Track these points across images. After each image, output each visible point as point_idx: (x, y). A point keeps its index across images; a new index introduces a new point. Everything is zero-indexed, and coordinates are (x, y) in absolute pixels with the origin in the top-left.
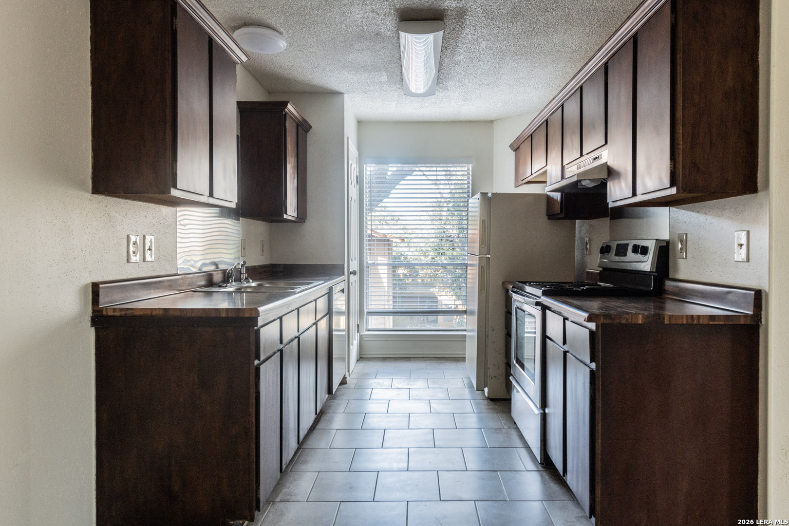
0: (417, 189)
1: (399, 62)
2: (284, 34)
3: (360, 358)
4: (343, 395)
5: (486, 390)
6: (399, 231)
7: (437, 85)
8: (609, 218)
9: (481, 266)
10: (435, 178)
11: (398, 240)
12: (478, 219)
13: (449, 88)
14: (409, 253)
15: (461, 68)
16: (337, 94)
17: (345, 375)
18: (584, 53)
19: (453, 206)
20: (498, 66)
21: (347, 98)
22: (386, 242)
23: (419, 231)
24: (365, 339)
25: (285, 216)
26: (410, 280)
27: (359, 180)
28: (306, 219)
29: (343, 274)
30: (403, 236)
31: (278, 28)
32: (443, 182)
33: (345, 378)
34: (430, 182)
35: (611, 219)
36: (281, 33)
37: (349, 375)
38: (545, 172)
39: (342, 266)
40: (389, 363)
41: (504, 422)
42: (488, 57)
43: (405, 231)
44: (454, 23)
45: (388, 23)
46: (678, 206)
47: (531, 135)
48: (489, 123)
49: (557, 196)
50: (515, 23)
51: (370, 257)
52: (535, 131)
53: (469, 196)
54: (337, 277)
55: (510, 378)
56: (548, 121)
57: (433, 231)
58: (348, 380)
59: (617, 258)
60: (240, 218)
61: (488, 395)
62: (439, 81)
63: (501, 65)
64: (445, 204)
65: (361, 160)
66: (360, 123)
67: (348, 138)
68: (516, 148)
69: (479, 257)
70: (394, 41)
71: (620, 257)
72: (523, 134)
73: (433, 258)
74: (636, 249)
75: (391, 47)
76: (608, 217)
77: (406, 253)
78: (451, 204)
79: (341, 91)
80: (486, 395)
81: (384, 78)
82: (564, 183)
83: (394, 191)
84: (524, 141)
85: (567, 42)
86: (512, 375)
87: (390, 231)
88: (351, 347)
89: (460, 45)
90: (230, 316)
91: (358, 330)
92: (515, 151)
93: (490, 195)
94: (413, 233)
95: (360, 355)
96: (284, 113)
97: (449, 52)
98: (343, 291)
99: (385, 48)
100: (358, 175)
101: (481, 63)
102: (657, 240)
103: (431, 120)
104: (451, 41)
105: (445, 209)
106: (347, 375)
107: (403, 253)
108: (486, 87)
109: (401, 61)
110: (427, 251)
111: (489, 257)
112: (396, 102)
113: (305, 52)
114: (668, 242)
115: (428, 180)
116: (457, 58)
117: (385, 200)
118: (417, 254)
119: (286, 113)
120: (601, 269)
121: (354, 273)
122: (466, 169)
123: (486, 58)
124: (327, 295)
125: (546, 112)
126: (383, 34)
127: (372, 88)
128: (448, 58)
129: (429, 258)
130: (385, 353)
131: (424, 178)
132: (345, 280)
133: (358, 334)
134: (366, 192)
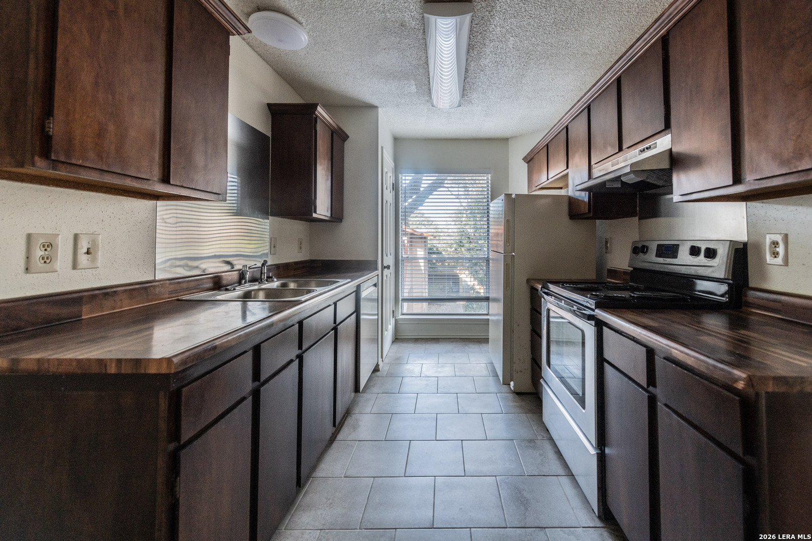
0: (444, 202)
1: (426, 66)
2: (304, 24)
3: (396, 339)
4: (374, 387)
5: (512, 383)
6: (433, 230)
7: (462, 97)
8: (637, 218)
9: (506, 264)
10: (457, 193)
11: (432, 237)
12: (503, 220)
13: (473, 102)
14: (440, 245)
15: (486, 75)
16: (373, 107)
17: (378, 363)
18: (608, 56)
19: (470, 213)
20: (521, 74)
21: (381, 112)
22: (423, 238)
23: (446, 230)
24: (399, 322)
25: (314, 215)
26: (440, 264)
27: (396, 187)
28: (343, 218)
29: (376, 269)
30: (435, 234)
31: (296, 15)
32: (463, 197)
33: (377, 365)
34: (454, 197)
35: (640, 219)
36: (301, 23)
37: (382, 361)
38: (567, 175)
39: (376, 262)
40: (420, 345)
41: (536, 428)
42: (514, 60)
43: (437, 230)
44: (483, 7)
45: (411, 7)
46: (765, 201)
47: (547, 145)
48: (504, 141)
49: (584, 196)
50: (548, 8)
51: (405, 253)
52: (552, 140)
53: (488, 201)
54: (370, 272)
55: (541, 381)
56: (569, 127)
57: (456, 230)
58: (380, 367)
59: (661, 260)
60: (270, 217)
61: (514, 389)
62: (465, 92)
63: (524, 73)
64: (465, 212)
65: (397, 170)
66: (397, 140)
67: (382, 147)
68: (529, 160)
69: (504, 255)
70: (420, 36)
71: (665, 259)
72: (538, 146)
73: (456, 249)
74: (695, 251)
75: (417, 45)
76: (636, 216)
77: (438, 245)
78: (469, 211)
79: (376, 105)
80: (512, 388)
81: (413, 89)
82: (592, 183)
83: (427, 200)
84: (538, 152)
85: (596, 40)
86: (543, 378)
87: (426, 230)
88: (385, 333)
89: (487, 42)
90: (123, 371)
91: (393, 316)
92: (528, 163)
93: (513, 196)
94: (442, 232)
95: (396, 336)
96: (314, 116)
97: (475, 53)
98: (375, 285)
99: (411, 46)
100: (394, 182)
101: (506, 69)
102: (731, 241)
103: (456, 137)
104: (479, 37)
105: (465, 215)
106: (380, 363)
107: (435, 245)
108: (507, 100)
109: (428, 65)
110: (452, 244)
111: (513, 255)
112: (426, 118)
113: (332, 52)
114: (745, 245)
115: (452, 195)
116: (484, 62)
117: (420, 208)
118: (445, 245)
119: (317, 116)
120: (632, 269)
121: (388, 267)
122: (486, 178)
123: (511, 62)
124: (354, 294)
125: (567, 118)
126: (408, 25)
127: (403, 101)
128: (474, 62)
129: (453, 249)
130: (417, 334)
131: (449, 193)
132: (378, 275)
133: (394, 319)
134: (402, 197)
